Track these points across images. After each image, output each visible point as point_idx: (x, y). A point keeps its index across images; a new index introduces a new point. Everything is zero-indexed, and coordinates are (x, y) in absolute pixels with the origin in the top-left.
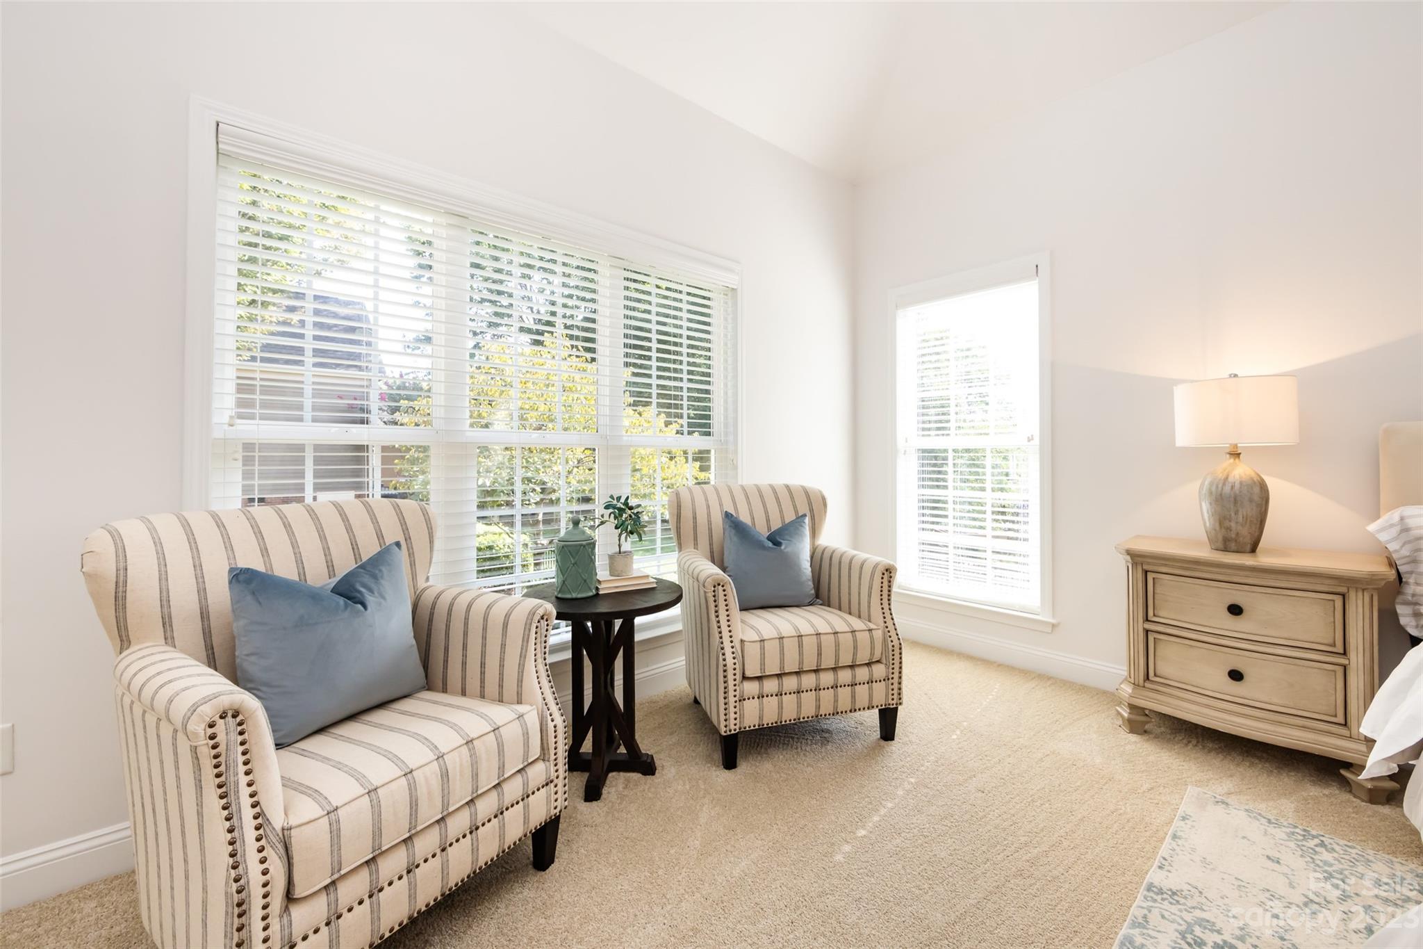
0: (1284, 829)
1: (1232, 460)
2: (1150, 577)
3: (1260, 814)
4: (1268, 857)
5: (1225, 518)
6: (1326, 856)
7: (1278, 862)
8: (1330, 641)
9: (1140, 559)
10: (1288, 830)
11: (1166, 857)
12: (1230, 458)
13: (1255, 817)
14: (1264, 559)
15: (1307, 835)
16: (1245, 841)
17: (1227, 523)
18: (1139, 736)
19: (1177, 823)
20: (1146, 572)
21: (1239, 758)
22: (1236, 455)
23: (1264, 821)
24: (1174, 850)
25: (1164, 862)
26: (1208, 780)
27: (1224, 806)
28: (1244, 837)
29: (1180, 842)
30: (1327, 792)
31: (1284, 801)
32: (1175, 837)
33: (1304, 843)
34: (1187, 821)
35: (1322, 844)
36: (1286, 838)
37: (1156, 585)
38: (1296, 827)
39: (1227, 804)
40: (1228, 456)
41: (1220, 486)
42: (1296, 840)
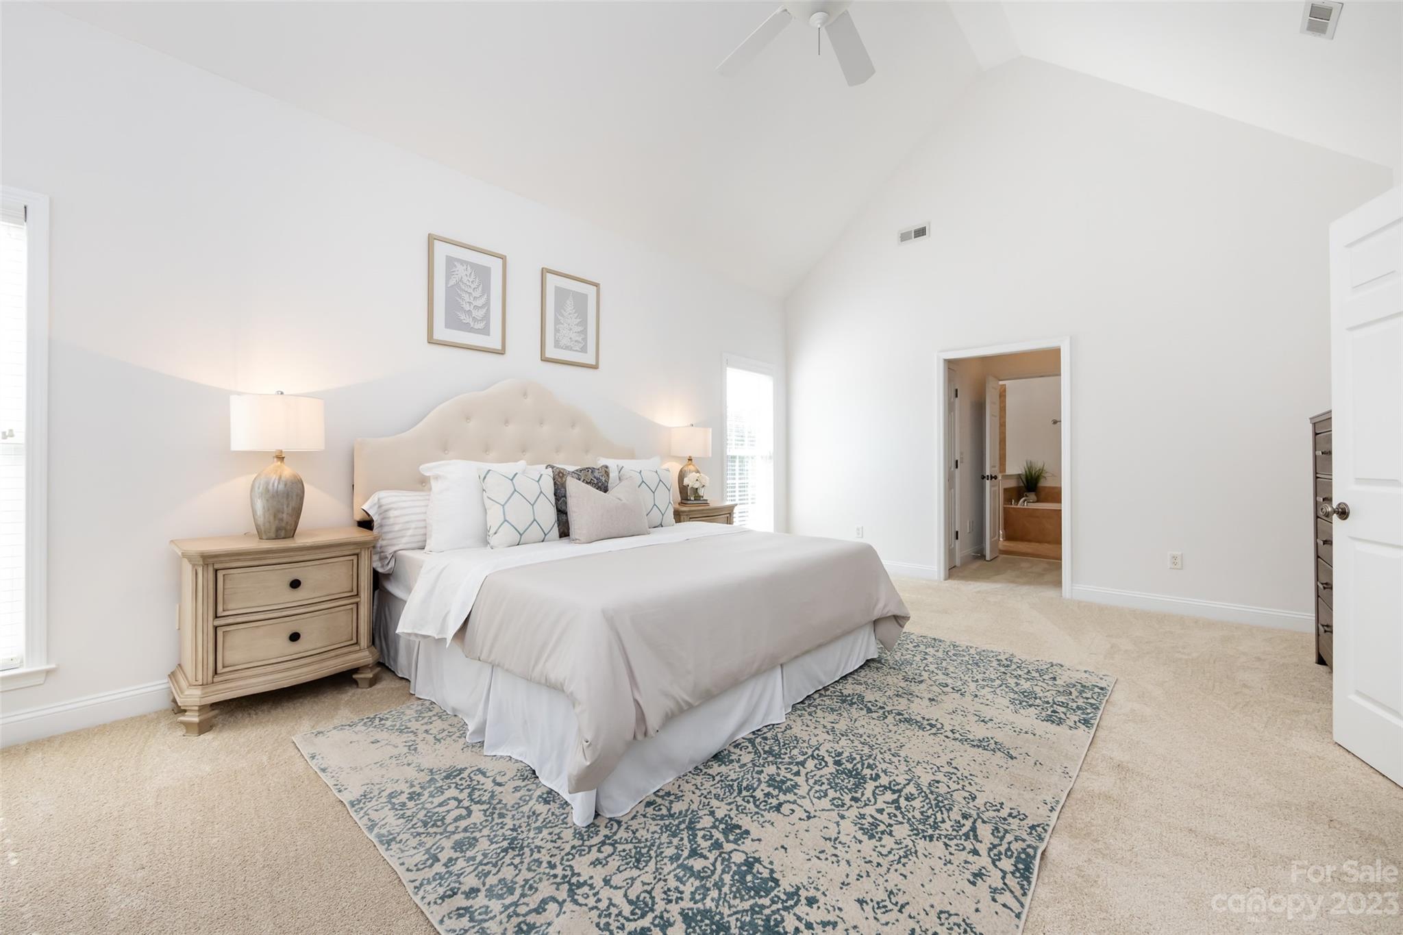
0: (360, 724)
1: (279, 463)
2: (220, 574)
3: (342, 725)
4: (373, 743)
5: (279, 511)
6: (388, 723)
7: (378, 741)
8: (349, 589)
9: (211, 560)
10: (362, 723)
11: (336, 783)
12: (278, 461)
13: (341, 729)
14: (300, 541)
15: (372, 720)
16: (353, 744)
17: (280, 516)
18: (211, 732)
19: (312, 763)
20: (216, 571)
21: (290, 705)
22: (281, 458)
23: (347, 727)
24: (333, 777)
25: (338, 787)
26: (293, 727)
27: (321, 735)
28: (351, 742)
29: (330, 770)
30: (350, 694)
31: (339, 712)
32: (324, 770)
33: (375, 724)
34: (316, 757)
35: (381, 720)
36: (366, 728)
37: (226, 581)
38: (363, 720)
39: (322, 732)
40: (275, 459)
41: (276, 484)
42: (370, 725)
